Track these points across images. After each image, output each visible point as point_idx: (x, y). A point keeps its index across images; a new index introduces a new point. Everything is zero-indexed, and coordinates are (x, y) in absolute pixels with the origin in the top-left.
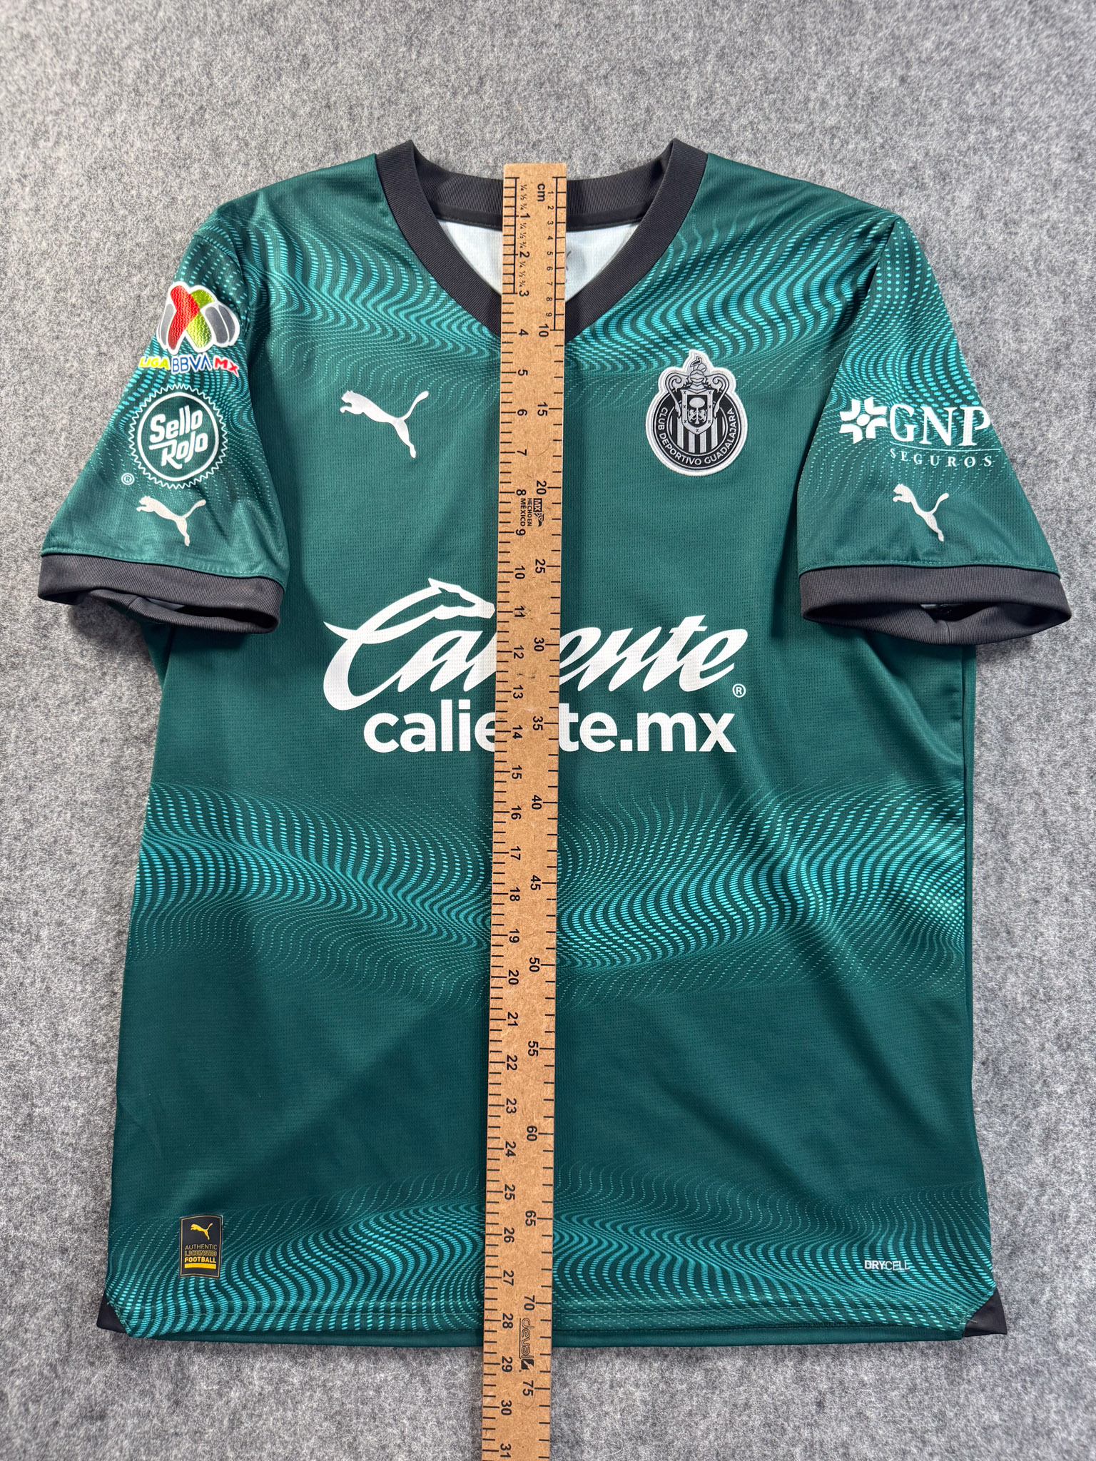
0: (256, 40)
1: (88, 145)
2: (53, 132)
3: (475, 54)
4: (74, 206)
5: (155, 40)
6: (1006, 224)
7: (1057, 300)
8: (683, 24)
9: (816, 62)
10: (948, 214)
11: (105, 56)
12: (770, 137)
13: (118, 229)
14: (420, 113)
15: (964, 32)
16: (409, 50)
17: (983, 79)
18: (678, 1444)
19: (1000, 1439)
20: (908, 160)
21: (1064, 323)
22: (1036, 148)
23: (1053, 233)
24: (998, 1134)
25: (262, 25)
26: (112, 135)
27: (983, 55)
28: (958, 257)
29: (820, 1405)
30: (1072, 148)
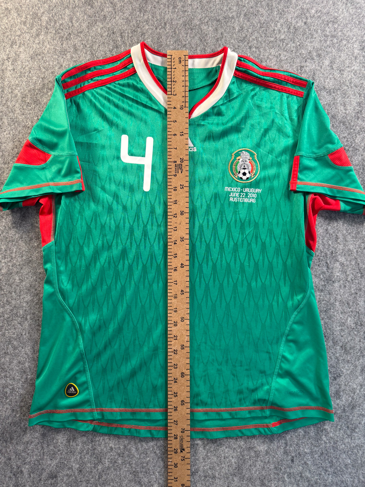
0: (87, 10)
1: (30, 47)
2: (18, 42)
3: (163, 15)
4: (27, 68)
5: (52, 10)
6: (340, 71)
7: (357, 97)
8: (233, 4)
9: (277, 17)
10: (321, 68)
11: (35, 16)
12: (262, 42)
13: (43, 76)
14: (145, 35)
15: (324, 7)
16: (140, 13)
17: (331, 23)
18: (247, 476)
19: (350, 468)
20: (308, 50)
21: (360, 104)
22: (349, 46)
23: (355, 73)
24: (347, 370)
25: (89, 5)
26: (39, 44)
27: (331, 15)
28: (325, 82)
29: (292, 461)
30: (361, 46)
